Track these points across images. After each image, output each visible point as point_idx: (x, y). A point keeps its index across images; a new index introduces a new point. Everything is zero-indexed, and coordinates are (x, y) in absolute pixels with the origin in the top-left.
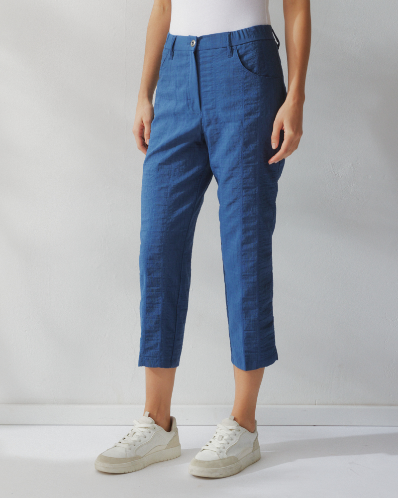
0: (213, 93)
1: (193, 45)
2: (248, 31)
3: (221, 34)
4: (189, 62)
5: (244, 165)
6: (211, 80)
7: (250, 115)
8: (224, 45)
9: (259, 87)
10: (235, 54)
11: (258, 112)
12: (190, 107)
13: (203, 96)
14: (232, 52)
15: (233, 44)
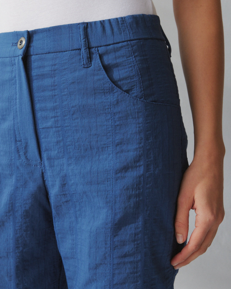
0: (58, 131)
1: (21, 47)
2: (120, 22)
3: (70, 27)
4: (15, 77)
5: (116, 261)
6: (54, 109)
7: (126, 172)
8: (76, 47)
9: (141, 120)
10: (96, 61)
11: (140, 166)
12: (22, 153)
13: (42, 136)
14: (90, 58)
15: (93, 44)
